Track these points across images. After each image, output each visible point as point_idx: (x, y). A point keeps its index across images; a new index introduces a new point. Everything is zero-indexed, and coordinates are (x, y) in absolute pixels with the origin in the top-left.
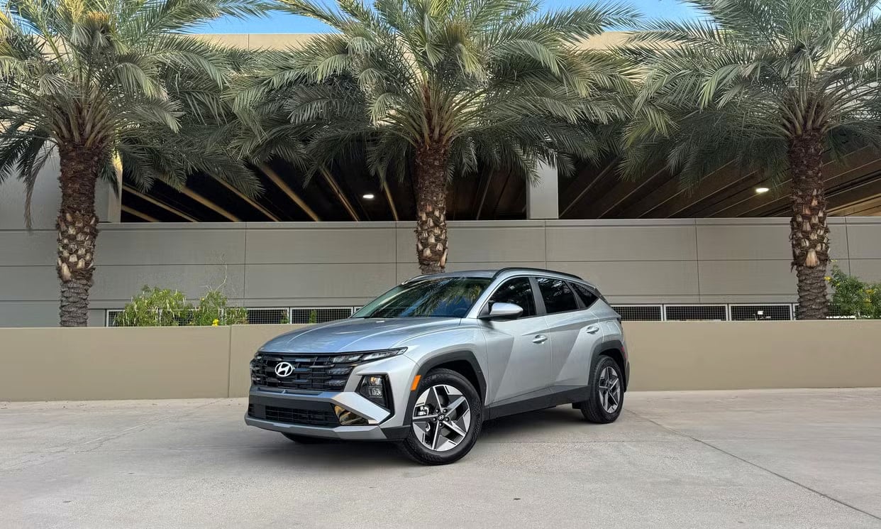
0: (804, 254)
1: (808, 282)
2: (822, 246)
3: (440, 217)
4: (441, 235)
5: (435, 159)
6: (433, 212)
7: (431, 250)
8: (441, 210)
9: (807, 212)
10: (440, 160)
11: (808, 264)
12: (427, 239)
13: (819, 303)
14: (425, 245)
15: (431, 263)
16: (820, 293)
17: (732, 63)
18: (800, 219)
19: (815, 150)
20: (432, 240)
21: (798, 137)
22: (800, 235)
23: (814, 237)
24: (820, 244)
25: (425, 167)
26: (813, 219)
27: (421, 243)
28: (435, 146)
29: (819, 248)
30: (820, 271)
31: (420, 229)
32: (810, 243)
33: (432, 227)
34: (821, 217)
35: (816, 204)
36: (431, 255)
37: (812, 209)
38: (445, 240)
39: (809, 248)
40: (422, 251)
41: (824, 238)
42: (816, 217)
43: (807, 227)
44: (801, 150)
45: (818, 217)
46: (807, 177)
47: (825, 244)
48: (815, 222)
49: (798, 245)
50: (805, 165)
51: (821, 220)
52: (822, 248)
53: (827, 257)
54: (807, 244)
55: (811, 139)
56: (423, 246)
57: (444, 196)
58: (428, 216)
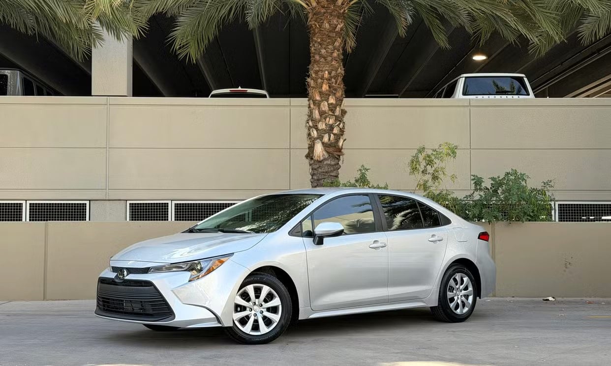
0: (314, 146)
1: (315, 178)
2: (330, 136)
9: (318, 98)
11: (316, 158)
18: (312, 106)
19: (330, 25)
22: (311, 124)
23: (322, 126)
24: (327, 135)
26: (322, 105)
29: (326, 139)
30: (328, 165)
32: (318, 133)
34: (332, 104)
35: (328, 88)
37: (321, 93)
39: (317, 138)
41: (333, 128)
42: (326, 103)
43: (316, 114)
44: (316, 25)
45: (328, 104)
46: (321, 56)
47: (335, 134)
48: (324, 109)
49: (309, 134)
50: (319, 43)
51: (332, 108)
52: (329, 139)
53: (340, 150)
54: (315, 133)
55: (325, 13)
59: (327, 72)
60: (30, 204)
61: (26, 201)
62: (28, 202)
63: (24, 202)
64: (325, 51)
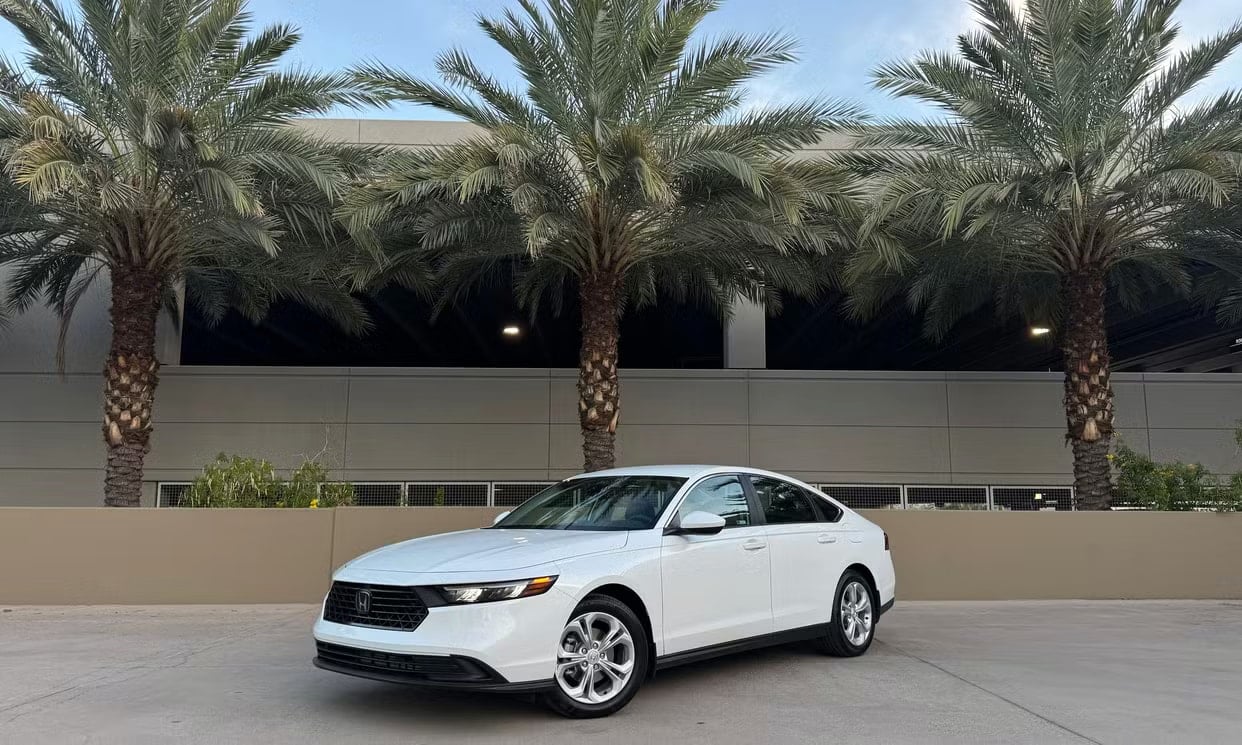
0: (1081, 425)
1: (1087, 461)
2: (1104, 414)
3: (610, 367)
4: (611, 391)
5: (605, 293)
6: (601, 361)
7: (597, 411)
8: (611, 358)
9: (1085, 369)
10: (610, 294)
11: (1087, 437)
12: (592, 396)
13: (1101, 488)
15: (598, 428)
16: (1102, 475)
17: (983, 182)
18: (1076, 379)
20: (599, 398)
21: (1072, 273)
22: (1076, 399)
23: (1093, 402)
24: (1101, 412)
25: (591, 302)
26: (1092, 379)
27: (585, 401)
28: (605, 275)
29: (1100, 417)
30: (1101, 446)
31: (583, 382)
32: (1088, 410)
33: (599, 381)
34: (1102, 377)
35: (1096, 359)
36: (597, 418)
37: (1088, 365)
38: (616, 398)
39: (1088, 416)
40: (586, 411)
41: (1106, 405)
42: (1096, 376)
43: (1084, 389)
44: (1077, 290)
45: (1098, 377)
46: (1085, 324)
47: (1108, 412)
48: (1094, 383)
49: (1073, 412)
51: (1103, 381)
52: (1103, 417)
53: (1111, 428)
54: (1084, 411)
56: (587, 405)
57: (616, 340)
58: (594, 367)
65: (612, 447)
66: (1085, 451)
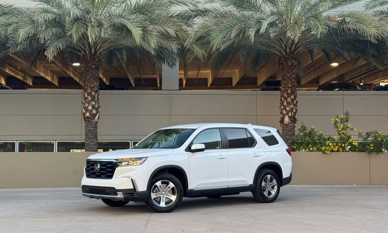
0: (284, 118)
1: (285, 132)
2: (292, 113)
3: (95, 95)
4: (95, 105)
6: (91, 93)
7: (89, 113)
8: (96, 92)
9: (286, 96)
10: (95, 65)
11: (285, 123)
12: (87, 107)
13: (290, 142)
14: (87, 110)
15: (90, 120)
16: (291, 137)
18: (283, 99)
19: (291, 63)
20: (90, 108)
21: (283, 56)
22: (282, 107)
23: (288, 109)
24: (291, 113)
25: (87, 68)
26: (288, 99)
27: (85, 109)
28: (92, 57)
29: (290, 114)
30: (291, 126)
31: (84, 101)
32: (286, 112)
33: (90, 101)
34: (292, 99)
35: (290, 91)
36: (90, 116)
37: (287, 94)
38: (98, 108)
39: (285, 114)
40: (85, 113)
41: (293, 110)
42: (290, 98)
43: (285, 103)
44: (284, 63)
45: (291, 98)
46: (287, 77)
47: (294, 112)
48: (289, 101)
49: (281, 112)
50: (286, 71)
51: (293, 100)
52: (291, 115)
53: (295, 119)
54: (285, 112)
55: (289, 58)
56: (85, 110)
57: (98, 84)
58: (88, 95)
59: (290, 84)
60: (133, 142)
61: (131, 141)
62: (132, 141)
63: (130, 141)
64: (289, 75)
65: (97, 128)
66: (285, 128)
